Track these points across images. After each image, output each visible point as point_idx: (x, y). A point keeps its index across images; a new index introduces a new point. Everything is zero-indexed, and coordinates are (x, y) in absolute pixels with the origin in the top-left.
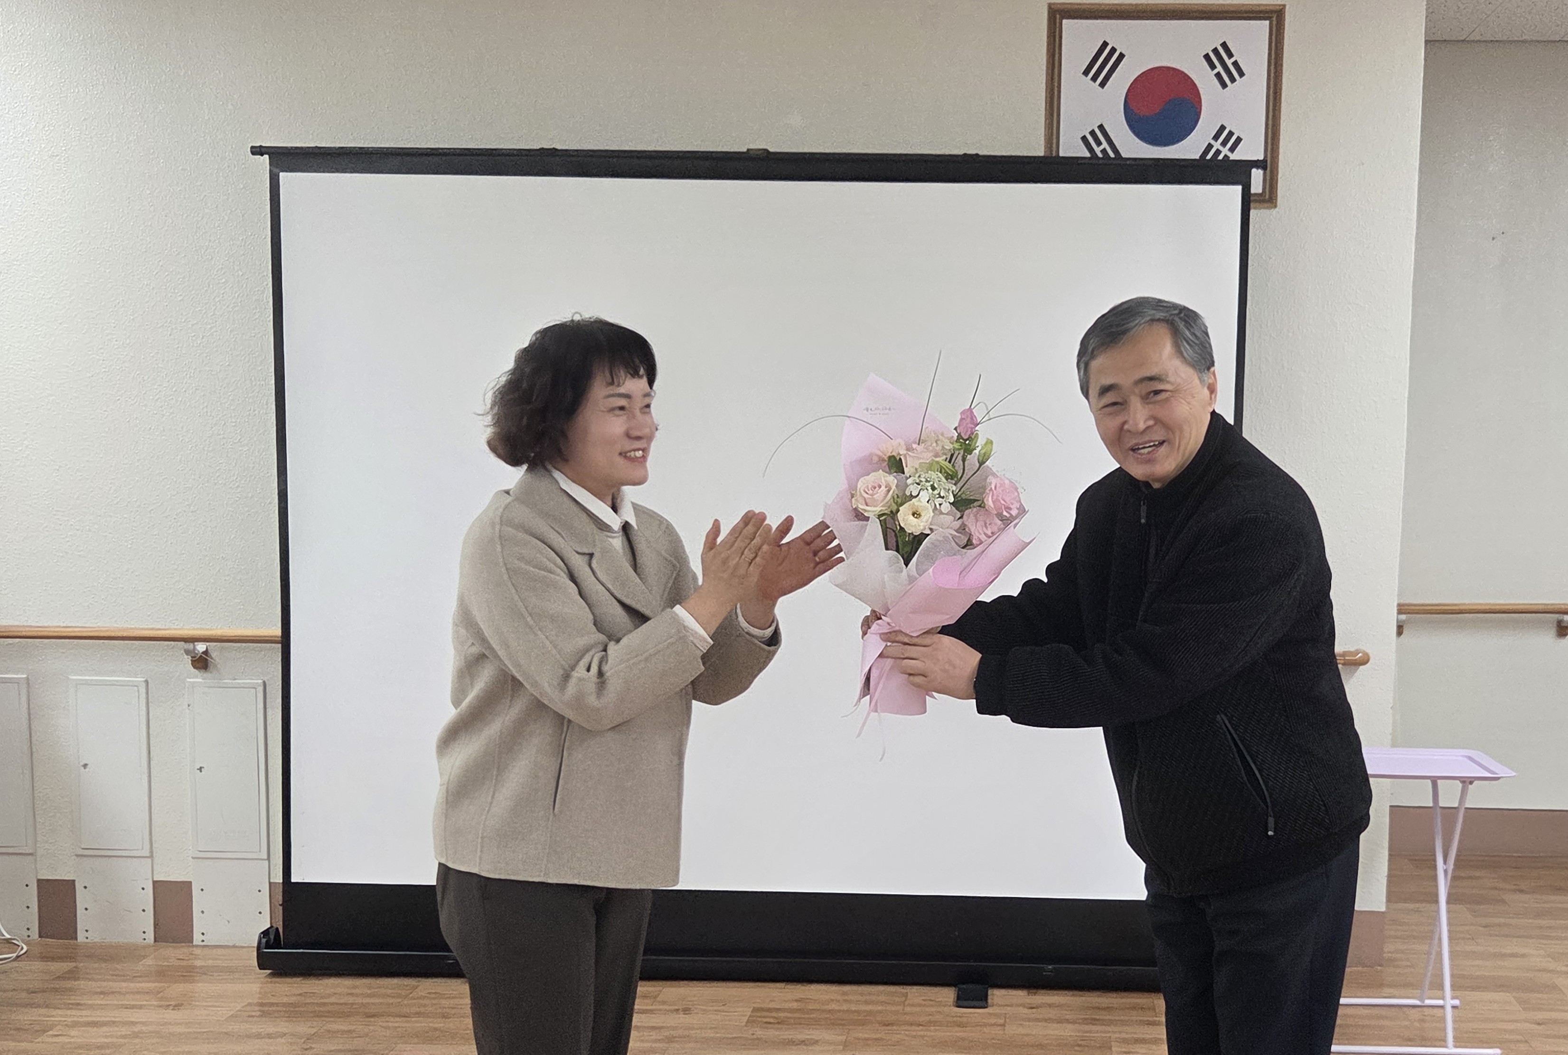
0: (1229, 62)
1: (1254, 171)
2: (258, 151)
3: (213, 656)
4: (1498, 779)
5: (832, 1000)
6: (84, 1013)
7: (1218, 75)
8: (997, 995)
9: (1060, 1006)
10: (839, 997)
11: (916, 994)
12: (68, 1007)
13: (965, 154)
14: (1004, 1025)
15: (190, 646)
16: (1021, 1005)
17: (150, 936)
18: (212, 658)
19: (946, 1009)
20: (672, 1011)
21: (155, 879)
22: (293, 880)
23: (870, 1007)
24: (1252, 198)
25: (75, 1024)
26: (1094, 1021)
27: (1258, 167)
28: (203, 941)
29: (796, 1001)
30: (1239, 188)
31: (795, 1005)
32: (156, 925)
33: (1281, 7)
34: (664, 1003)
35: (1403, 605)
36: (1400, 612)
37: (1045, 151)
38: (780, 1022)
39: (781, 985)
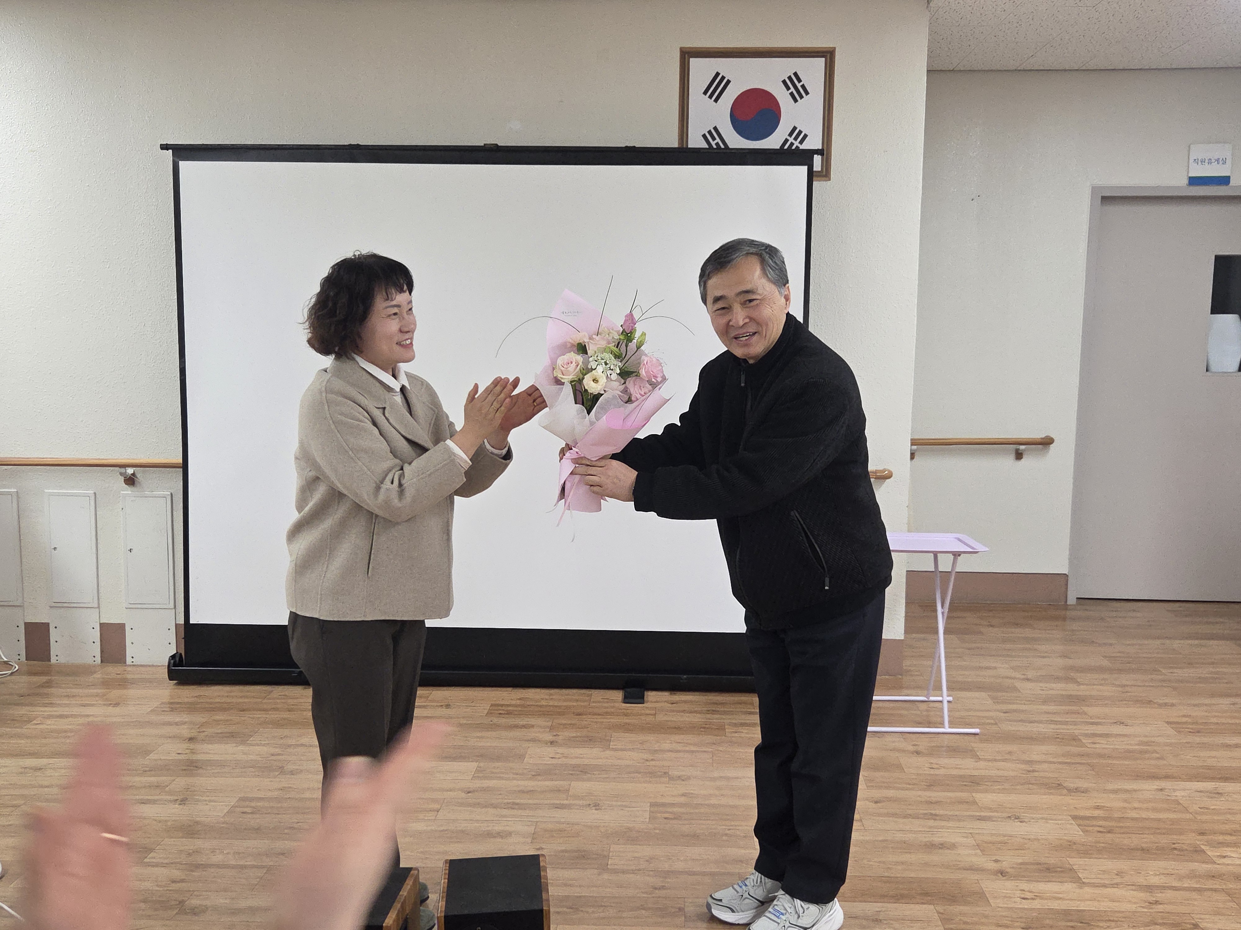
0: (799, 86)
1: (815, 156)
2: (165, 147)
3: (138, 477)
5: (542, 699)
6: (55, 709)
7: (792, 95)
8: (651, 696)
9: (691, 702)
10: (547, 697)
11: (598, 695)
12: (45, 705)
13: (627, 147)
14: (655, 715)
15: (123, 470)
16: (665, 701)
17: (98, 660)
19: (617, 705)
20: (437, 706)
21: (101, 622)
22: (190, 622)
23: (565, 704)
24: (814, 175)
25: (50, 717)
26: (714, 712)
27: (818, 153)
28: (133, 662)
29: (520, 699)
30: (805, 168)
31: (518, 702)
32: (102, 652)
33: (832, 49)
34: (431, 701)
35: (915, 439)
36: (912, 444)
37: (679, 144)
38: (509, 713)
39: (510, 689)
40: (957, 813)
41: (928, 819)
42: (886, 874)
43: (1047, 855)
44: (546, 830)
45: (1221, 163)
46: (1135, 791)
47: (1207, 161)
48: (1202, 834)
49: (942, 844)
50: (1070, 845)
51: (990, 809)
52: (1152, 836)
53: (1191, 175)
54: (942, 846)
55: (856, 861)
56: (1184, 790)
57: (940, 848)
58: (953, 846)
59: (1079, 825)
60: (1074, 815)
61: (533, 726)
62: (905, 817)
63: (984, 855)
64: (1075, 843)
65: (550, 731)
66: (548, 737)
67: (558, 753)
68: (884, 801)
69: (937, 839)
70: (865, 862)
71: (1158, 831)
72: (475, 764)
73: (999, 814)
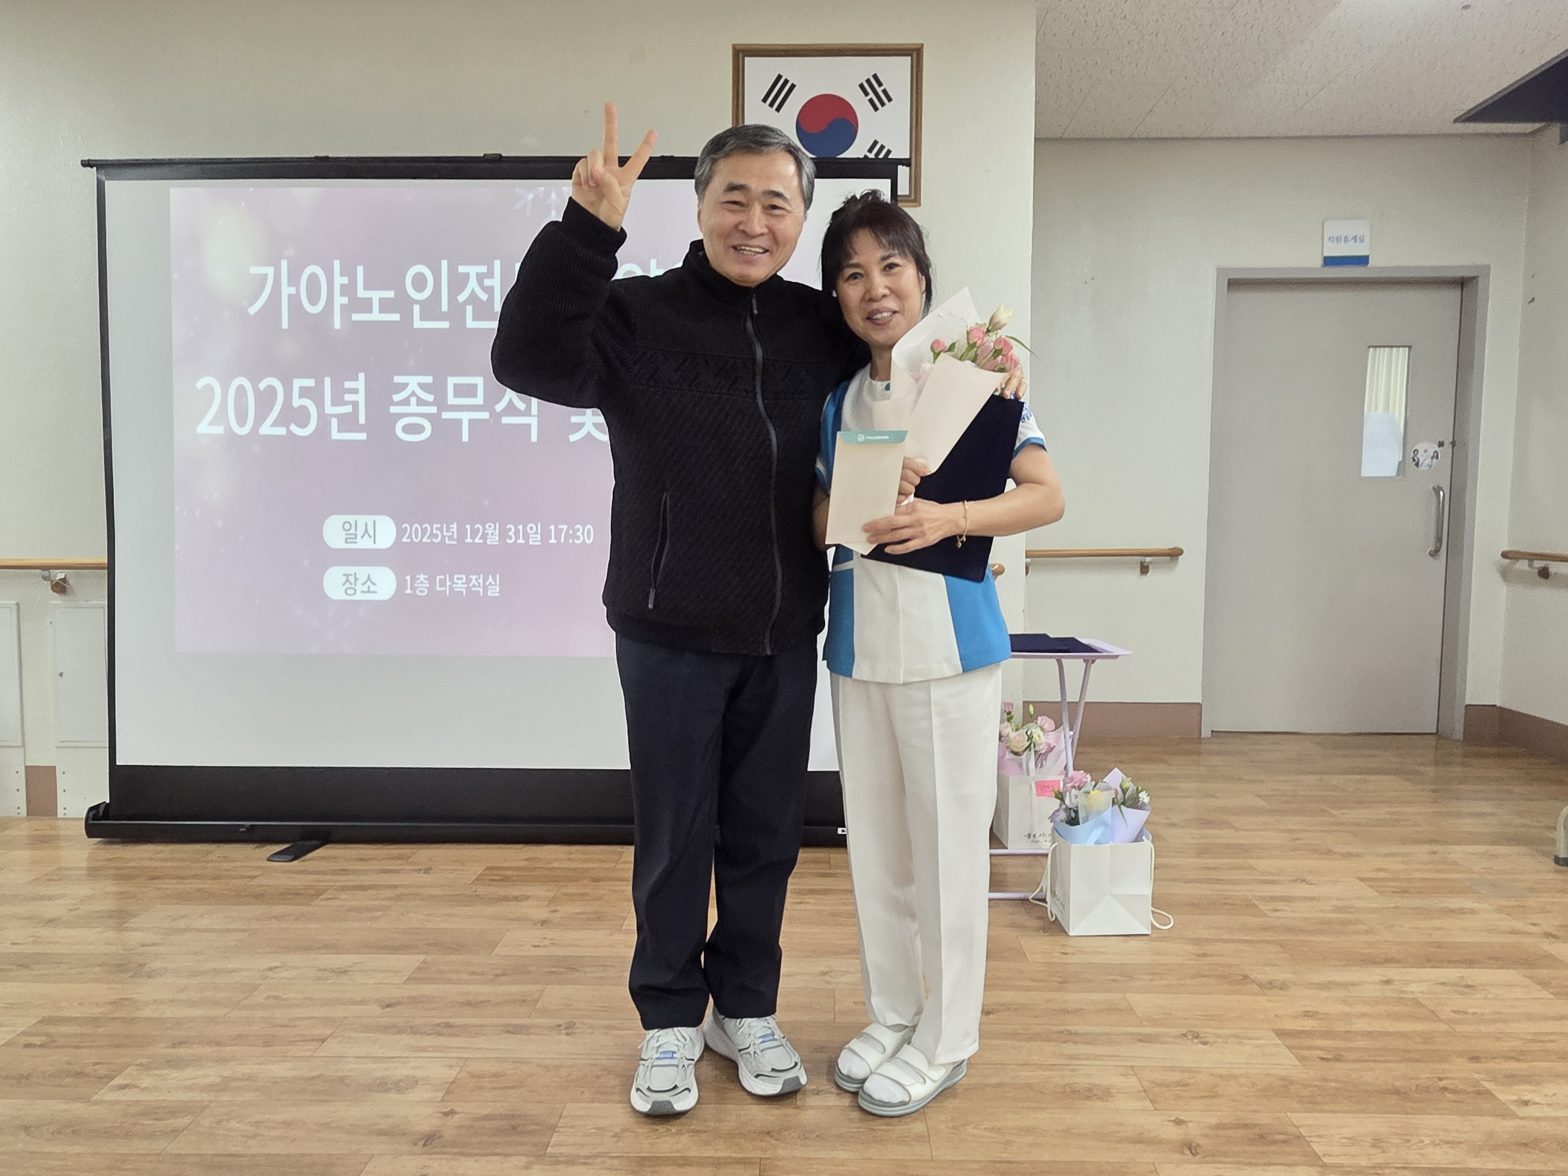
0: (879, 90)
1: (900, 167)
2: (87, 164)
3: (70, 582)
4: (1117, 657)
5: (557, 859)
7: (871, 101)
10: (564, 857)
13: (662, 156)
15: (46, 573)
17: (24, 812)
18: (69, 584)
20: (413, 870)
21: (27, 765)
22: (118, 763)
23: (587, 866)
24: (899, 199)
27: (904, 164)
28: (65, 814)
29: (527, 860)
30: (888, 182)
31: (523, 864)
32: (28, 802)
33: (919, 46)
34: (413, 863)
35: (1029, 551)
36: (1027, 557)
38: (505, 880)
39: (520, 846)
40: (1107, 1029)
41: (1064, 1042)
42: (1005, 1156)
43: (1254, 1107)
44: (473, 1076)
45: (1358, 241)
46: (1353, 985)
47: (1343, 239)
48: (1475, 1059)
49: (1090, 1090)
50: (1285, 1086)
51: (1155, 1022)
52: (1402, 1066)
53: (1326, 254)
54: (1091, 1093)
55: (954, 1128)
56: (1420, 981)
57: (1088, 1098)
58: (1105, 1094)
59: (1289, 1047)
60: (1279, 1029)
61: (527, 898)
62: (1030, 1039)
63: (1156, 1109)
64: (1291, 1082)
65: (548, 905)
66: (542, 913)
67: (545, 938)
68: (998, 1011)
69: (1082, 1080)
70: (970, 1129)
71: (1408, 1056)
72: (422, 957)
73: (1169, 1030)
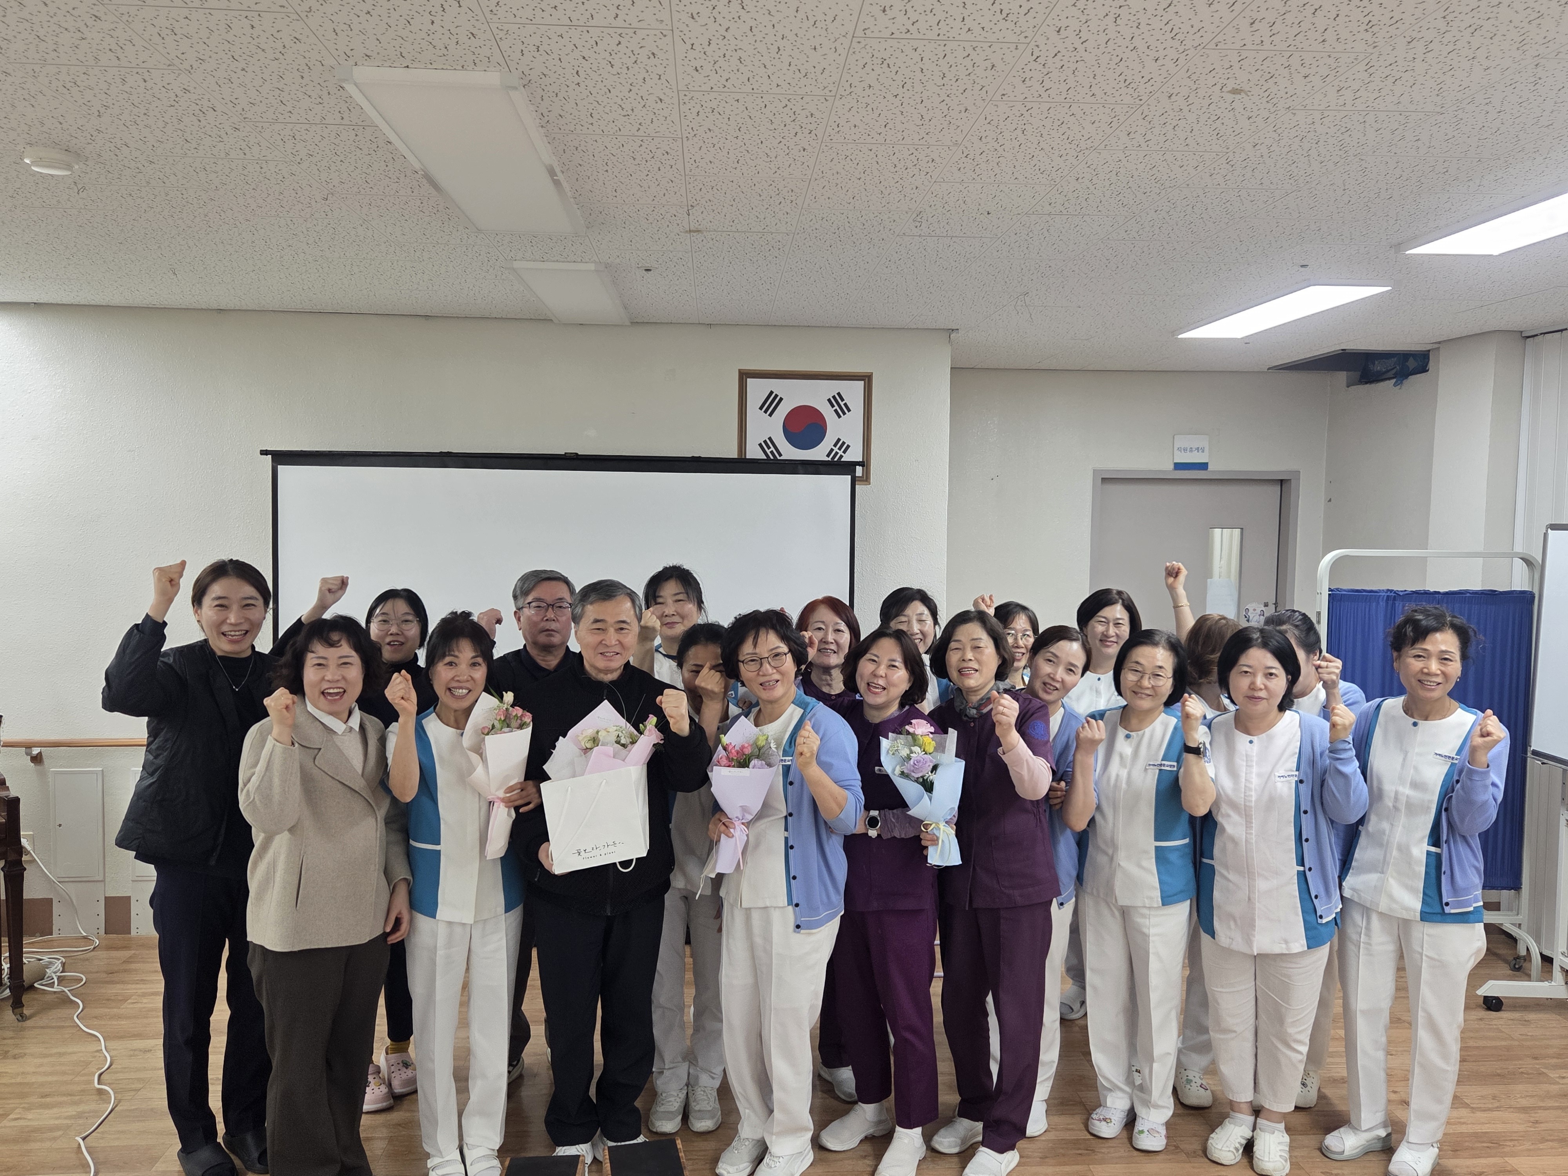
1: (857, 466)
2: (262, 453)
13: (694, 458)
24: (856, 482)
27: (860, 465)
30: (849, 476)
33: (870, 373)
37: (738, 455)
